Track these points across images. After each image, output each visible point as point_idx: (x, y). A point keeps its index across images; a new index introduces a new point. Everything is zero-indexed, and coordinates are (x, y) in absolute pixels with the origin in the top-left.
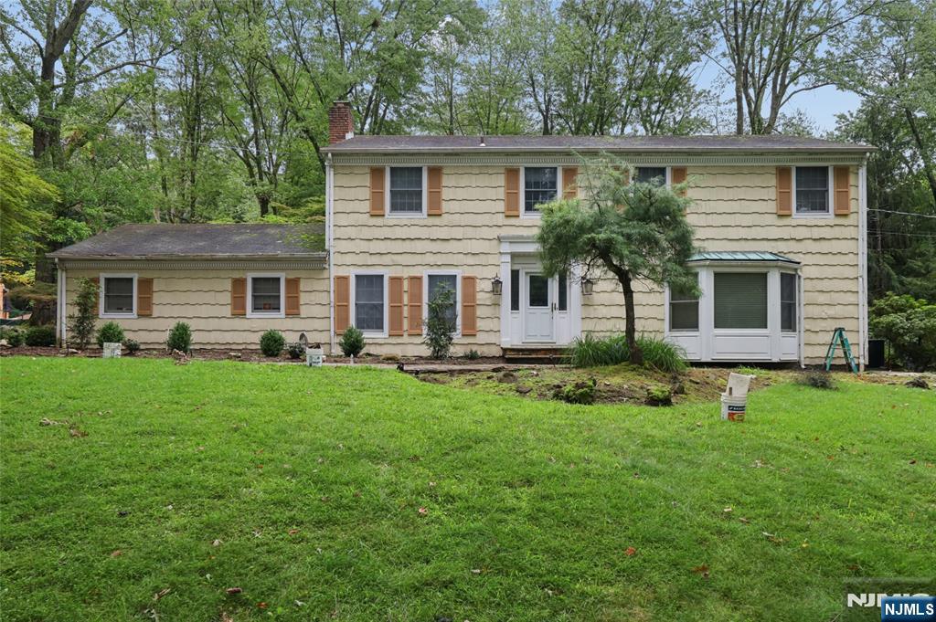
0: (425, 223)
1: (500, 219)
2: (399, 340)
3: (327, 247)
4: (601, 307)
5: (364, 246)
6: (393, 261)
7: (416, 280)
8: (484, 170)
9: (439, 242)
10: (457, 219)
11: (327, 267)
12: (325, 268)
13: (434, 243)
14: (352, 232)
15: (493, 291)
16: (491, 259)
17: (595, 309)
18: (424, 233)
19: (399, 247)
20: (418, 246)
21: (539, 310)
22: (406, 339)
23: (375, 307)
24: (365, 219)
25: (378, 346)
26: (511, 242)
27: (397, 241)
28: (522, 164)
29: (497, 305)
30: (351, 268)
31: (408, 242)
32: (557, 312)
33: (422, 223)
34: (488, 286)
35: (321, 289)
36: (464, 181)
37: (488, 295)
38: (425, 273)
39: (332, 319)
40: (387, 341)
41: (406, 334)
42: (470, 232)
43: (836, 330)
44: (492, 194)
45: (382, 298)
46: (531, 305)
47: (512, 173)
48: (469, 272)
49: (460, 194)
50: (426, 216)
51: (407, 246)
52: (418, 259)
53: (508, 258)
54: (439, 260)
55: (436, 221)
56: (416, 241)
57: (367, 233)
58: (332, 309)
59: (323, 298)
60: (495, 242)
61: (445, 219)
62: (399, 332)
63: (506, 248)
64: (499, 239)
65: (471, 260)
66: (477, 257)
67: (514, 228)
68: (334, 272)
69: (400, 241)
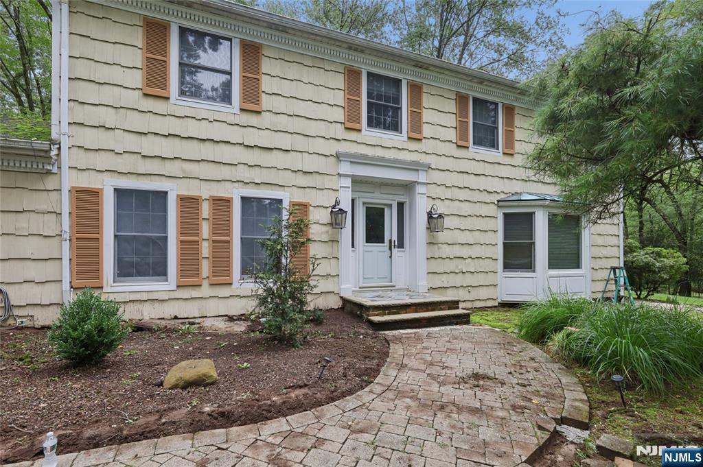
0: (236, 120)
1: (339, 131)
2: (195, 293)
3: (54, 136)
4: (445, 245)
5: (132, 142)
6: (184, 171)
7: (221, 204)
8: (318, 63)
9: (257, 151)
10: (282, 122)
11: (55, 170)
12: (49, 173)
13: (250, 151)
14: (108, 117)
15: (331, 224)
16: (328, 182)
17: (439, 248)
18: (234, 135)
19: (193, 150)
20: (226, 153)
21: (375, 247)
22: (206, 290)
23: (153, 241)
24: (134, 99)
25: (157, 305)
26: (352, 162)
27: (190, 142)
28: (366, 66)
29: (335, 241)
30: (107, 177)
31: (208, 144)
32: (395, 250)
33: (230, 119)
34: (324, 216)
35: (44, 207)
36: (293, 71)
37: (324, 229)
38: (235, 194)
39: (66, 262)
40: (173, 295)
41: (205, 283)
42: (301, 143)
43: (611, 268)
44: (328, 96)
45: (165, 229)
46: (367, 242)
47: (352, 75)
48: (300, 197)
49: (287, 88)
50: (238, 111)
51: (208, 151)
52: (225, 172)
53: (347, 182)
54: (257, 176)
55: (253, 120)
56: (222, 146)
57: (136, 121)
58: (66, 245)
59: (48, 225)
60: (333, 160)
61: (266, 120)
62: (195, 281)
63: (346, 168)
64: (338, 157)
65: (302, 180)
66: (309, 177)
67: (355, 144)
68: (69, 180)
69: (195, 142)
